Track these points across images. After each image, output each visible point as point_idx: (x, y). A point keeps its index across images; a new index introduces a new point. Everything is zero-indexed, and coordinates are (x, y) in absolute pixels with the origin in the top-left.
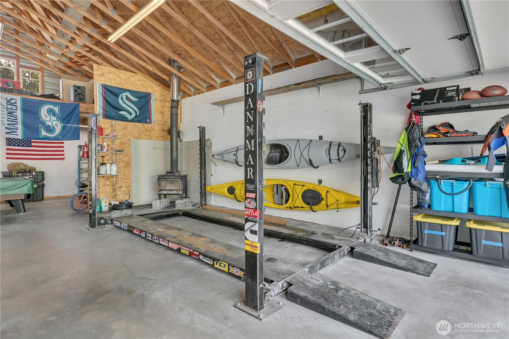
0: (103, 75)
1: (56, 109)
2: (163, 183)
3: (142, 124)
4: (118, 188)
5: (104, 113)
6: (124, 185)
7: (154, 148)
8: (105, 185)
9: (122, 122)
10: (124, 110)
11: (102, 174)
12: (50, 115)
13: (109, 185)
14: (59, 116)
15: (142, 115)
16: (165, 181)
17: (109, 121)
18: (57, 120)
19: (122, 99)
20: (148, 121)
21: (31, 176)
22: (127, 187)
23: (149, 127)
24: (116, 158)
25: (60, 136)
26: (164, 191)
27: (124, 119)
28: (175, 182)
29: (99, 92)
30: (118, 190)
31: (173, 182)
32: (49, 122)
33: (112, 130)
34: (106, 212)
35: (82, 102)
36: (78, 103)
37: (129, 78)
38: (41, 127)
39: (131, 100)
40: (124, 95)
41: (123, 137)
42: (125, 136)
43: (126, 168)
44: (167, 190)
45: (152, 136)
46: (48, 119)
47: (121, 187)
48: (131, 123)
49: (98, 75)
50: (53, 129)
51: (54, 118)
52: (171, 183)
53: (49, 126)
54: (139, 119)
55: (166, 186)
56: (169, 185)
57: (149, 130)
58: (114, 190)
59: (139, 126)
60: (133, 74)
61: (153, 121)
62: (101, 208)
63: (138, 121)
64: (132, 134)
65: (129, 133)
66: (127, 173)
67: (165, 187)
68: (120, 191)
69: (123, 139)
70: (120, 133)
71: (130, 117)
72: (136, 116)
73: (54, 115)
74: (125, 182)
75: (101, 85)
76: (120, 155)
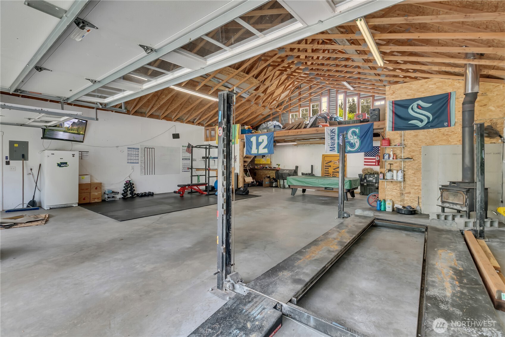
0: (394, 93)
1: (357, 131)
2: (445, 194)
3: (437, 129)
4: (406, 193)
5: (394, 126)
6: (412, 191)
7: (454, 154)
8: (393, 189)
9: (413, 131)
10: (415, 118)
11: (388, 179)
12: (353, 135)
13: (397, 189)
14: (359, 135)
15: (436, 120)
16: (448, 192)
17: (399, 132)
18: (358, 138)
19: (412, 109)
20: (445, 124)
21: (374, 178)
22: (416, 194)
23: (447, 131)
24: (404, 166)
25: (359, 149)
26: (447, 204)
27: (415, 127)
28: (459, 195)
29: (390, 109)
30: (406, 195)
31: (455, 195)
32: (352, 140)
33: (401, 140)
34: (388, 213)
35: (376, 121)
36: (372, 122)
37: (421, 86)
38: (348, 144)
39: (422, 107)
40: (415, 105)
41: (413, 145)
42: (415, 144)
43: (415, 175)
44: (449, 203)
45: (452, 141)
46: (352, 138)
47: (410, 193)
48: (422, 130)
49: (390, 94)
50: (354, 145)
51: (355, 137)
52: (454, 196)
53: (352, 143)
54: (433, 124)
55: (449, 198)
56: (451, 197)
57: (447, 134)
58: (402, 194)
59: (433, 132)
60: (426, 80)
61: (453, 123)
62: (385, 208)
63: (432, 127)
64: (424, 140)
65: (419, 141)
66: (416, 180)
67: (447, 199)
68: (407, 197)
69: (413, 147)
70: (410, 142)
71: (420, 125)
72: (428, 123)
73: (356, 135)
74: (414, 189)
75: (392, 102)
76: (409, 162)
